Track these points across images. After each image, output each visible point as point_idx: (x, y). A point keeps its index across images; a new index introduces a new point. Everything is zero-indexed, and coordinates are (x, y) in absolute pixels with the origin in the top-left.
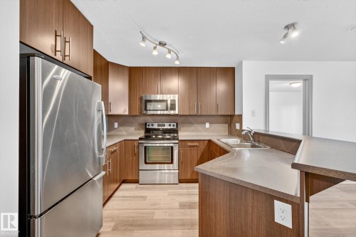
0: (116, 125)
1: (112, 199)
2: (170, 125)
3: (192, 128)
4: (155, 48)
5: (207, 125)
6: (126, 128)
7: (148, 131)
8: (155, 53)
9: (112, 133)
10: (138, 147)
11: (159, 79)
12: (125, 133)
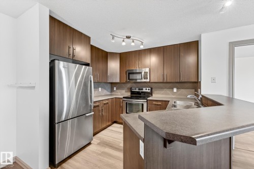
0: (115, 89)
1: (106, 130)
2: (146, 89)
3: (162, 92)
4: (123, 41)
5: (175, 90)
6: (120, 91)
7: (132, 93)
8: (124, 44)
9: (113, 93)
10: (122, 102)
11: (137, 58)
12: (120, 94)
